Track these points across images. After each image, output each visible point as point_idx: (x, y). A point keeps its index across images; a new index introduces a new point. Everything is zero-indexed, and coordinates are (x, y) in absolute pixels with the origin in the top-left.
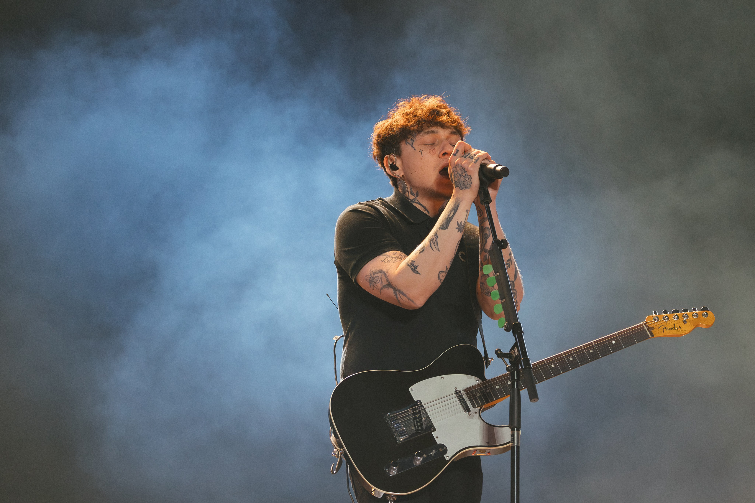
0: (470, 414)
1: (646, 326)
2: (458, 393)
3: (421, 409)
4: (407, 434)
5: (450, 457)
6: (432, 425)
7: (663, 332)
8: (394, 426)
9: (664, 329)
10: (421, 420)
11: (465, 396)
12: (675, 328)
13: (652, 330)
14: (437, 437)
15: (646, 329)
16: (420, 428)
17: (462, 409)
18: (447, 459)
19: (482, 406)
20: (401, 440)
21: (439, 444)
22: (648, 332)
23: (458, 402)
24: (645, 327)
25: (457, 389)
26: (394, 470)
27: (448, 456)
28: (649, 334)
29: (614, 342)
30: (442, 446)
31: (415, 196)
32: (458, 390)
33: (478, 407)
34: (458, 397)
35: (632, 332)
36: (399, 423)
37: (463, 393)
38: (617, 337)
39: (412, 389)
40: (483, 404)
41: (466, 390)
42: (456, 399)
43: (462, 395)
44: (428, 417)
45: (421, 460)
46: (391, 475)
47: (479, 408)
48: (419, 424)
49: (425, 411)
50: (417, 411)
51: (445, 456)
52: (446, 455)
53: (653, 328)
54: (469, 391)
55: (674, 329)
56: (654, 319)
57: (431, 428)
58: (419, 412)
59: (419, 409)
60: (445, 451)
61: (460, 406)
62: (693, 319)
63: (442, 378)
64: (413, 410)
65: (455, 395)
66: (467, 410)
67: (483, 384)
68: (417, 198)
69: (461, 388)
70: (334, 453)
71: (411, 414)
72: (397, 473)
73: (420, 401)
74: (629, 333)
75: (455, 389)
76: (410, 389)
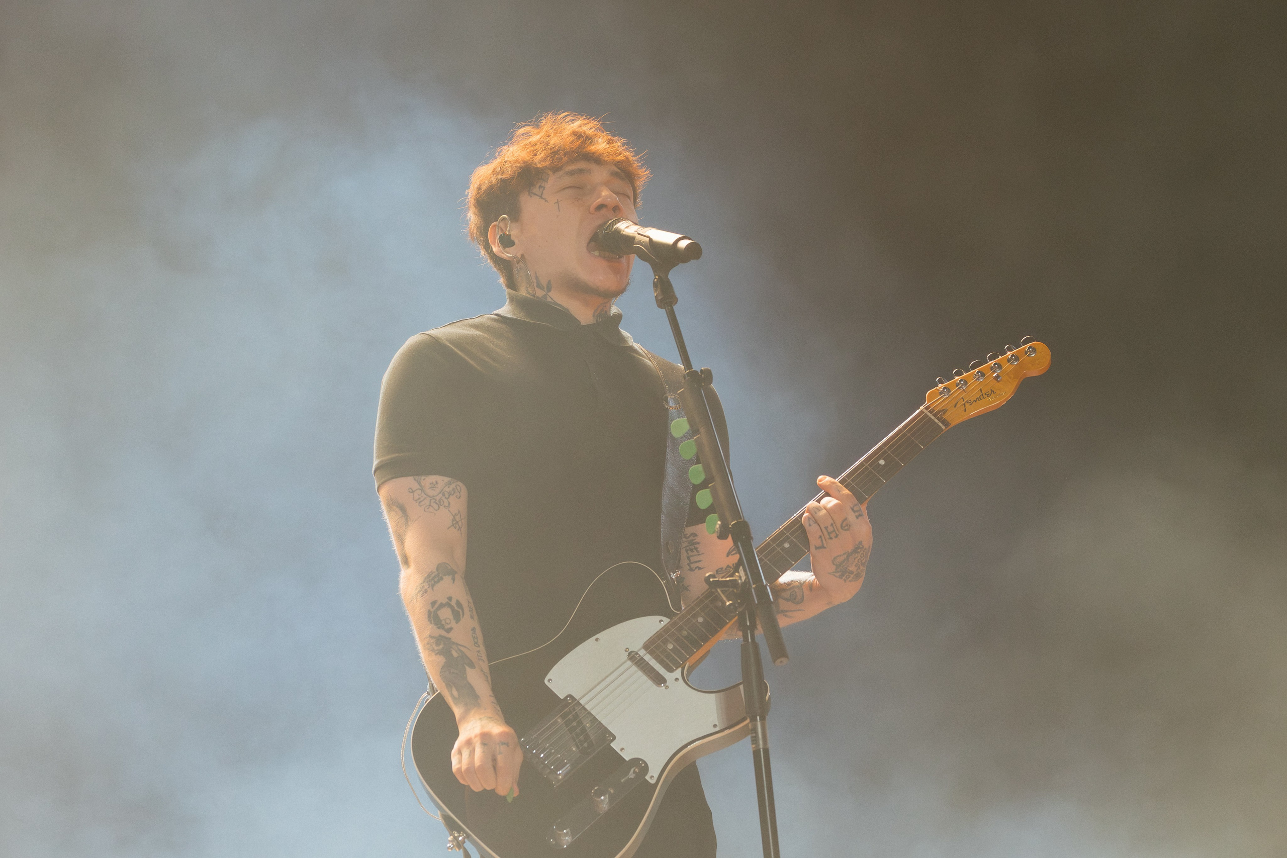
0: (667, 686)
1: (931, 412)
2: (634, 656)
3: (577, 709)
4: (566, 764)
5: (656, 776)
6: (606, 731)
7: (965, 411)
8: (538, 757)
9: (964, 404)
10: (584, 730)
11: (648, 658)
12: (984, 395)
13: (944, 413)
14: (622, 749)
15: (933, 417)
16: (585, 745)
17: (650, 682)
18: (653, 781)
19: (684, 665)
20: (560, 777)
21: (629, 760)
22: (936, 421)
23: (640, 673)
24: (929, 414)
25: (629, 651)
26: (566, 834)
27: (652, 775)
28: (940, 424)
29: (882, 462)
30: (636, 762)
31: (545, 289)
32: (632, 652)
33: (677, 668)
34: (636, 663)
35: (909, 431)
36: (547, 749)
37: (642, 653)
38: (885, 452)
39: (549, 680)
40: (684, 661)
41: (646, 647)
42: (634, 668)
43: (642, 659)
44: (595, 719)
45: (607, 800)
46: (565, 846)
47: (680, 670)
48: (582, 737)
49: (586, 710)
50: (570, 716)
51: (647, 778)
52: (648, 775)
53: (944, 411)
54: (652, 645)
55: (981, 397)
56: (941, 393)
57: (606, 736)
58: (576, 716)
59: (574, 710)
60: (645, 769)
61: (645, 678)
62: (1012, 367)
63: (597, 640)
64: (563, 717)
65: (629, 663)
66: (659, 680)
67: (672, 625)
68: (548, 293)
69: (637, 646)
70: (450, 845)
71: (562, 724)
72: (573, 838)
73: (570, 696)
74: (905, 435)
75: (626, 651)
76: (546, 681)
